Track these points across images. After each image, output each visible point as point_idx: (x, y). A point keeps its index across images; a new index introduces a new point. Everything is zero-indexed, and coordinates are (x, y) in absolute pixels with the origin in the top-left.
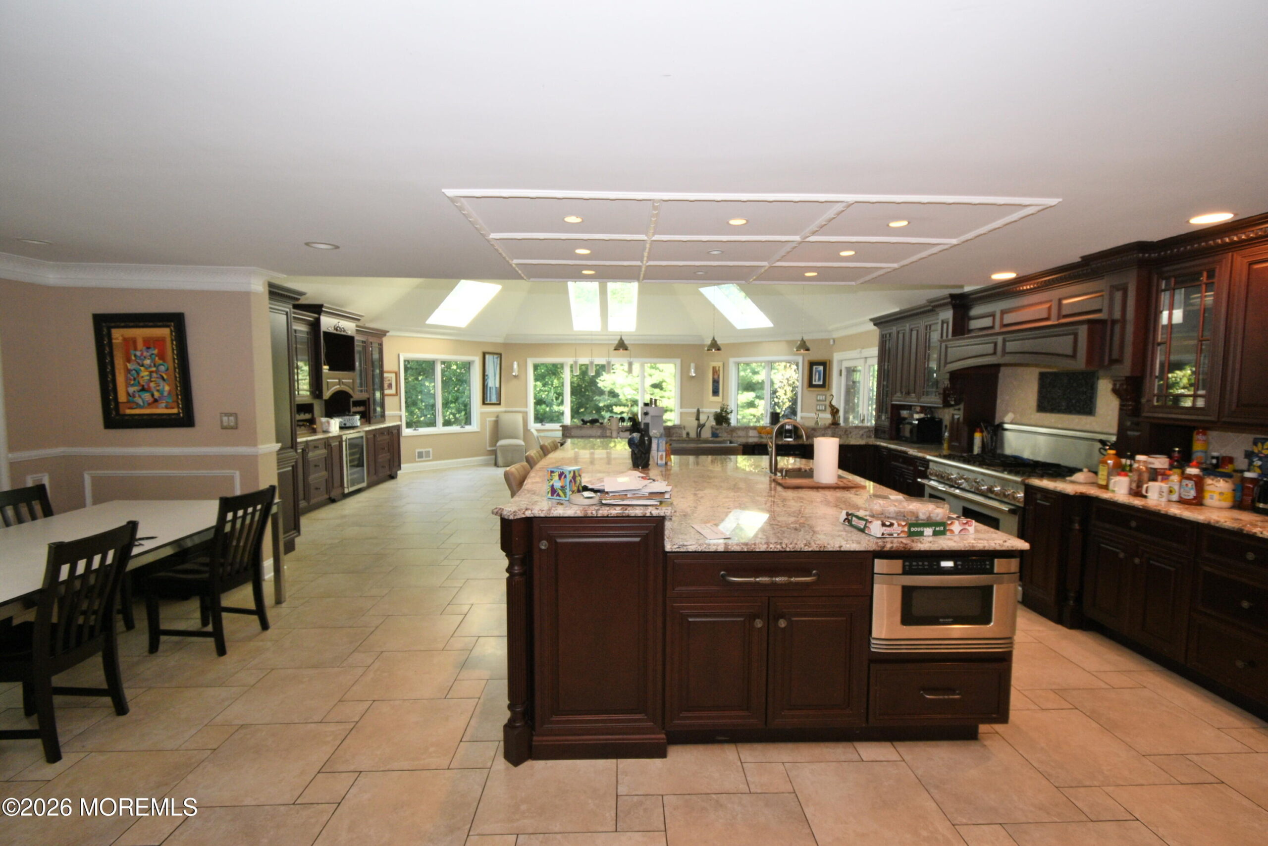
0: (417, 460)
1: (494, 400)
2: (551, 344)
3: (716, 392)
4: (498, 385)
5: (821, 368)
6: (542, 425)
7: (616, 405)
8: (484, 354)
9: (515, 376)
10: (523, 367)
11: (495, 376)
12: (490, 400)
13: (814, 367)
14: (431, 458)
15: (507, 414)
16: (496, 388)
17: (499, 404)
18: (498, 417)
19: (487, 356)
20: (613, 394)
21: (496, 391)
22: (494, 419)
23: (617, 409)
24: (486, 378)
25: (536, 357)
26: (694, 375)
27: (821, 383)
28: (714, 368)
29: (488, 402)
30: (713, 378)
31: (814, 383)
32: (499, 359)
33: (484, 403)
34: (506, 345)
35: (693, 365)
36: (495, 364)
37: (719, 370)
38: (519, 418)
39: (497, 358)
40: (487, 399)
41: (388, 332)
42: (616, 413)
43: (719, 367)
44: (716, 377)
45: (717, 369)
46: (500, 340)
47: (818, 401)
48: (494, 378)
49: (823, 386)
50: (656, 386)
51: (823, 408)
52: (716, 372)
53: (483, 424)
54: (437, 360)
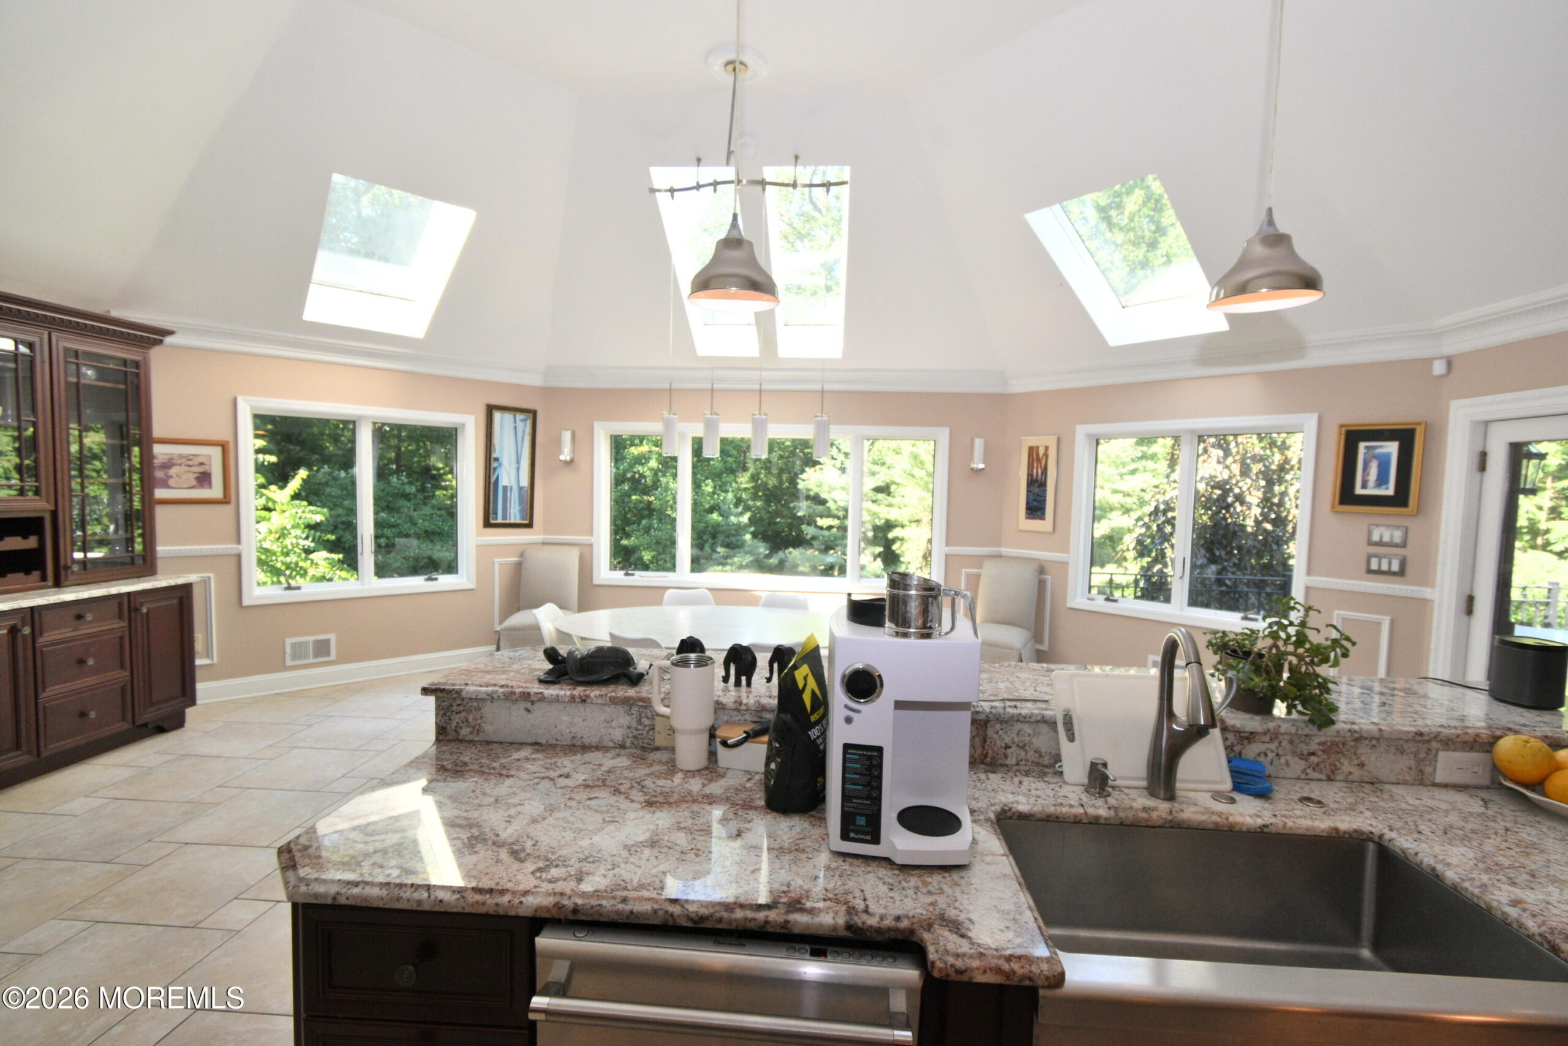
0: (289, 663)
1: (515, 517)
2: (653, 390)
3: (1035, 509)
4: (525, 482)
5: (1392, 448)
6: (627, 574)
7: (821, 517)
8: (490, 409)
9: (569, 463)
10: (583, 441)
11: (518, 462)
12: (504, 517)
13: (1362, 445)
14: (333, 656)
15: (546, 547)
16: (521, 489)
17: (529, 526)
18: (522, 555)
19: (497, 416)
20: (818, 500)
21: (521, 497)
22: (515, 559)
23: (823, 522)
24: (494, 465)
25: (615, 419)
26: (982, 466)
27: (1390, 490)
28: (1032, 450)
29: (500, 520)
30: (1030, 475)
31: (1359, 491)
32: (529, 423)
33: (487, 524)
34: (548, 392)
35: (979, 444)
36: (520, 434)
37: (1046, 455)
38: (571, 559)
39: (525, 420)
40: (496, 513)
41: (170, 333)
42: (821, 528)
43: (1047, 448)
44: (1037, 472)
45: (1041, 452)
46: (535, 380)
47: (1370, 543)
48: (514, 465)
49: (1400, 499)
50: (884, 489)
51: (1395, 567)
52: (1039, 460)
53: (483, 573)
54: (360, 417)
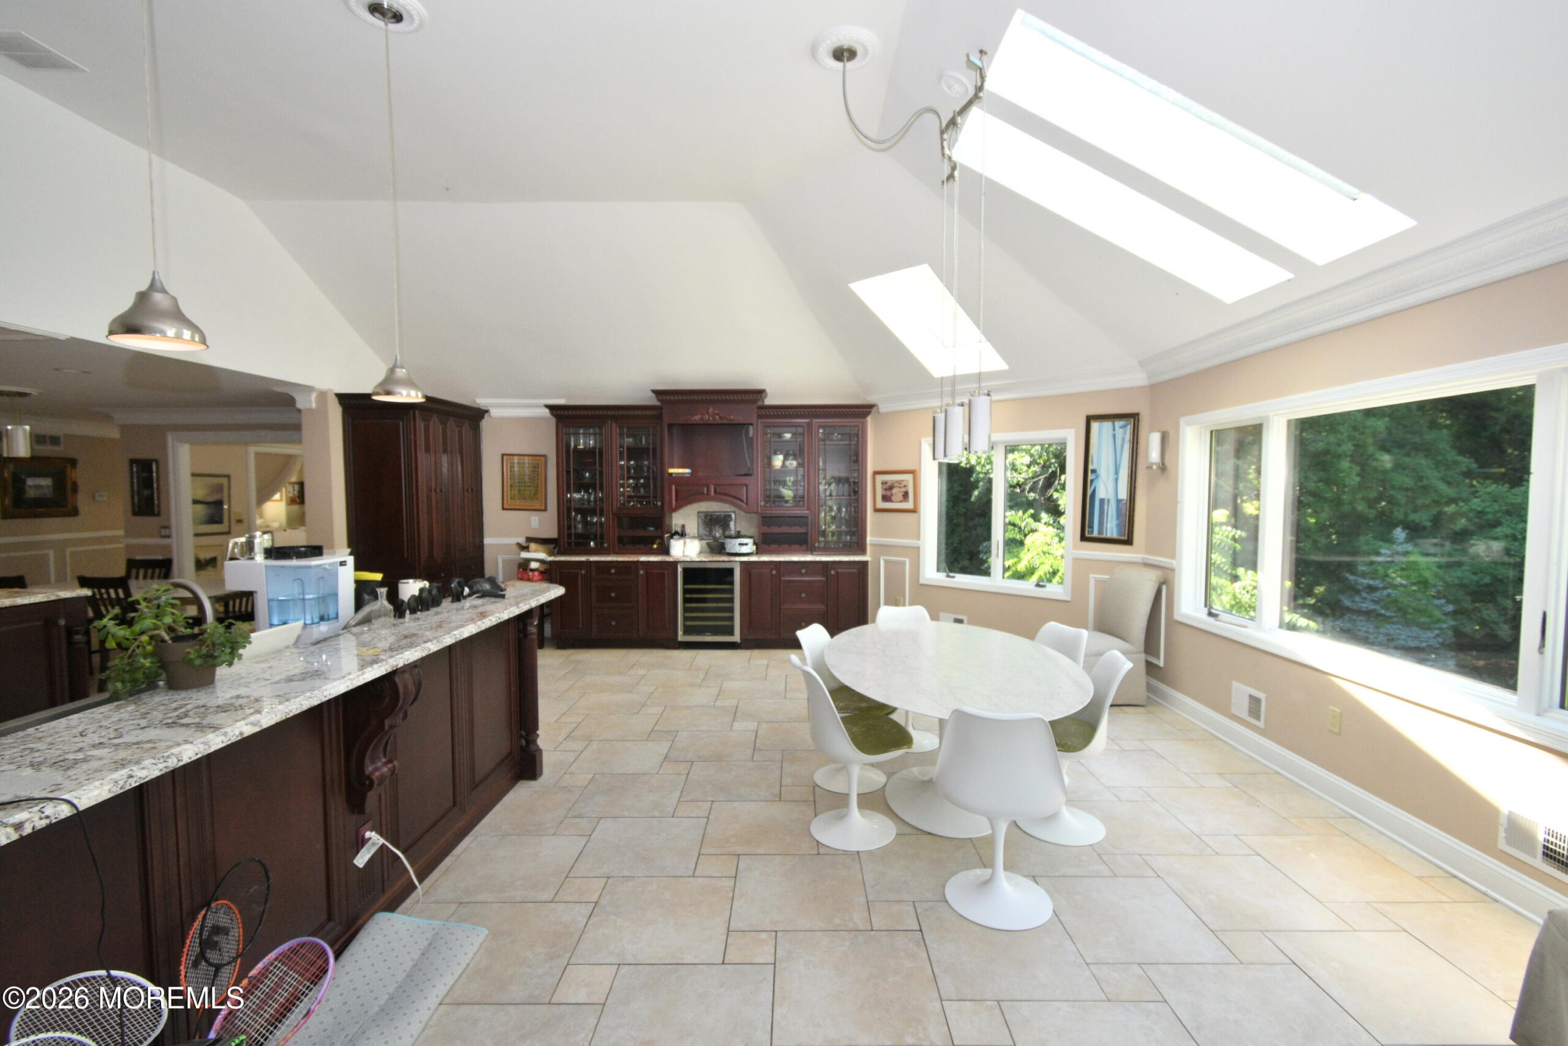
1: (1111, 530)
4: (1123, 494)
8: (1089, 420)
10: (1174, 443)
11: (1117, 473)
12: (1101, 532)
16: (1119, 501)
17: (1129, 541)
19: (1096, 426)
21: (1118, 510)
22: (1109, 577)
24: (1092, 476)
25: (1196, 411)
29: (1095, 534)
32: (1130, 428)
33: (1083, 538)
34: (1152, 391)
36: (1119, 442)
39: (1125, 426)
40: (1092, 528)
41: (877, 406)
46: (1136, 383)
48: (1112, 476)
53: (1078, 586)
